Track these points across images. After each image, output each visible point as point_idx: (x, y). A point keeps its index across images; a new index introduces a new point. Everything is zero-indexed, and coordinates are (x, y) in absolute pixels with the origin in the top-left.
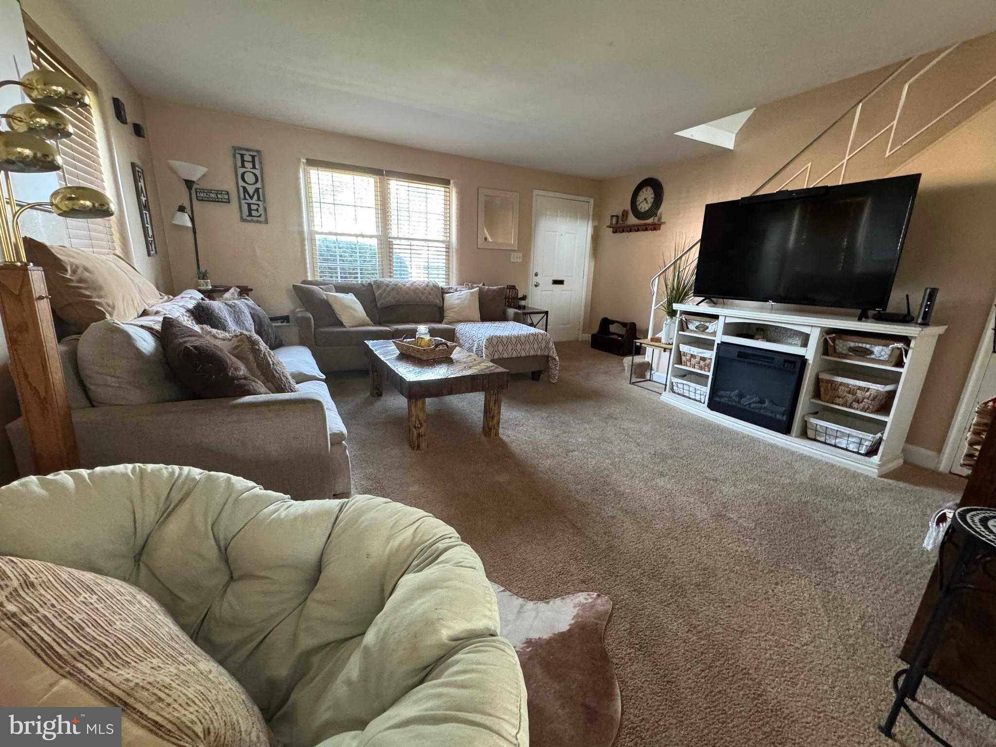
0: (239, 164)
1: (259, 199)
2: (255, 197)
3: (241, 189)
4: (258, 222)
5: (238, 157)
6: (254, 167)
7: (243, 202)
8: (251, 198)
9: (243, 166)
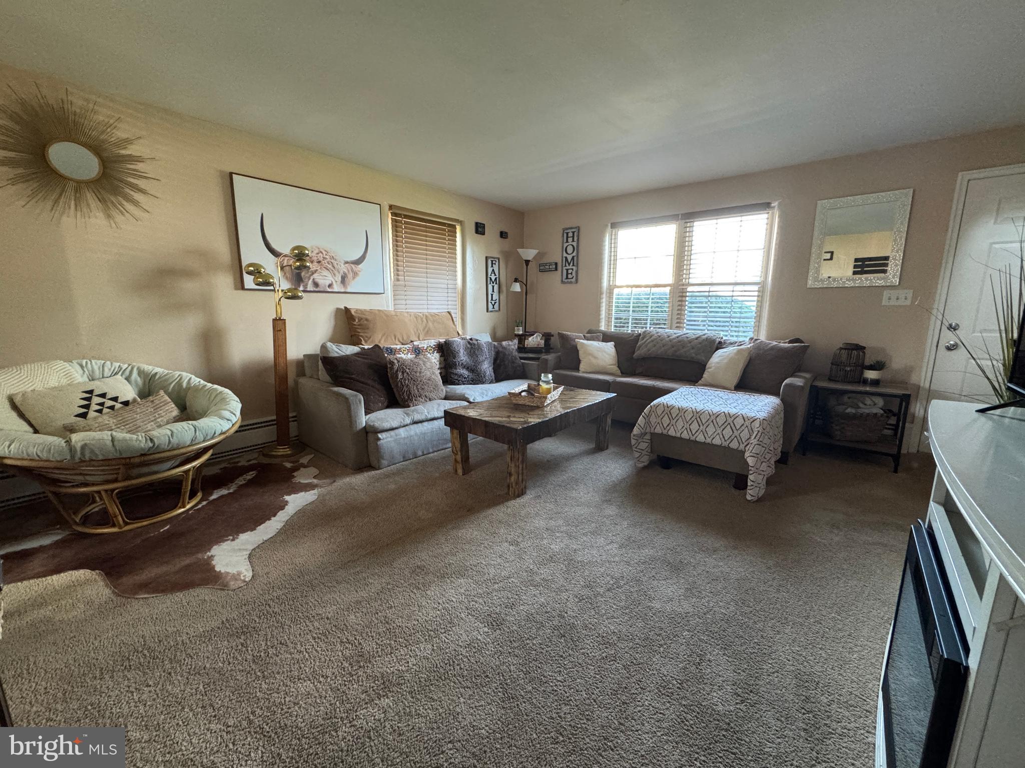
0: (565, 241)
1: (573, 265)
2: (571, 264)
3: (564, 259)
4: (571, 282)
5: (565, 235)
6: (573, 241)
7: (564, 268)
8: (569, 264)
9: (567, 242)
